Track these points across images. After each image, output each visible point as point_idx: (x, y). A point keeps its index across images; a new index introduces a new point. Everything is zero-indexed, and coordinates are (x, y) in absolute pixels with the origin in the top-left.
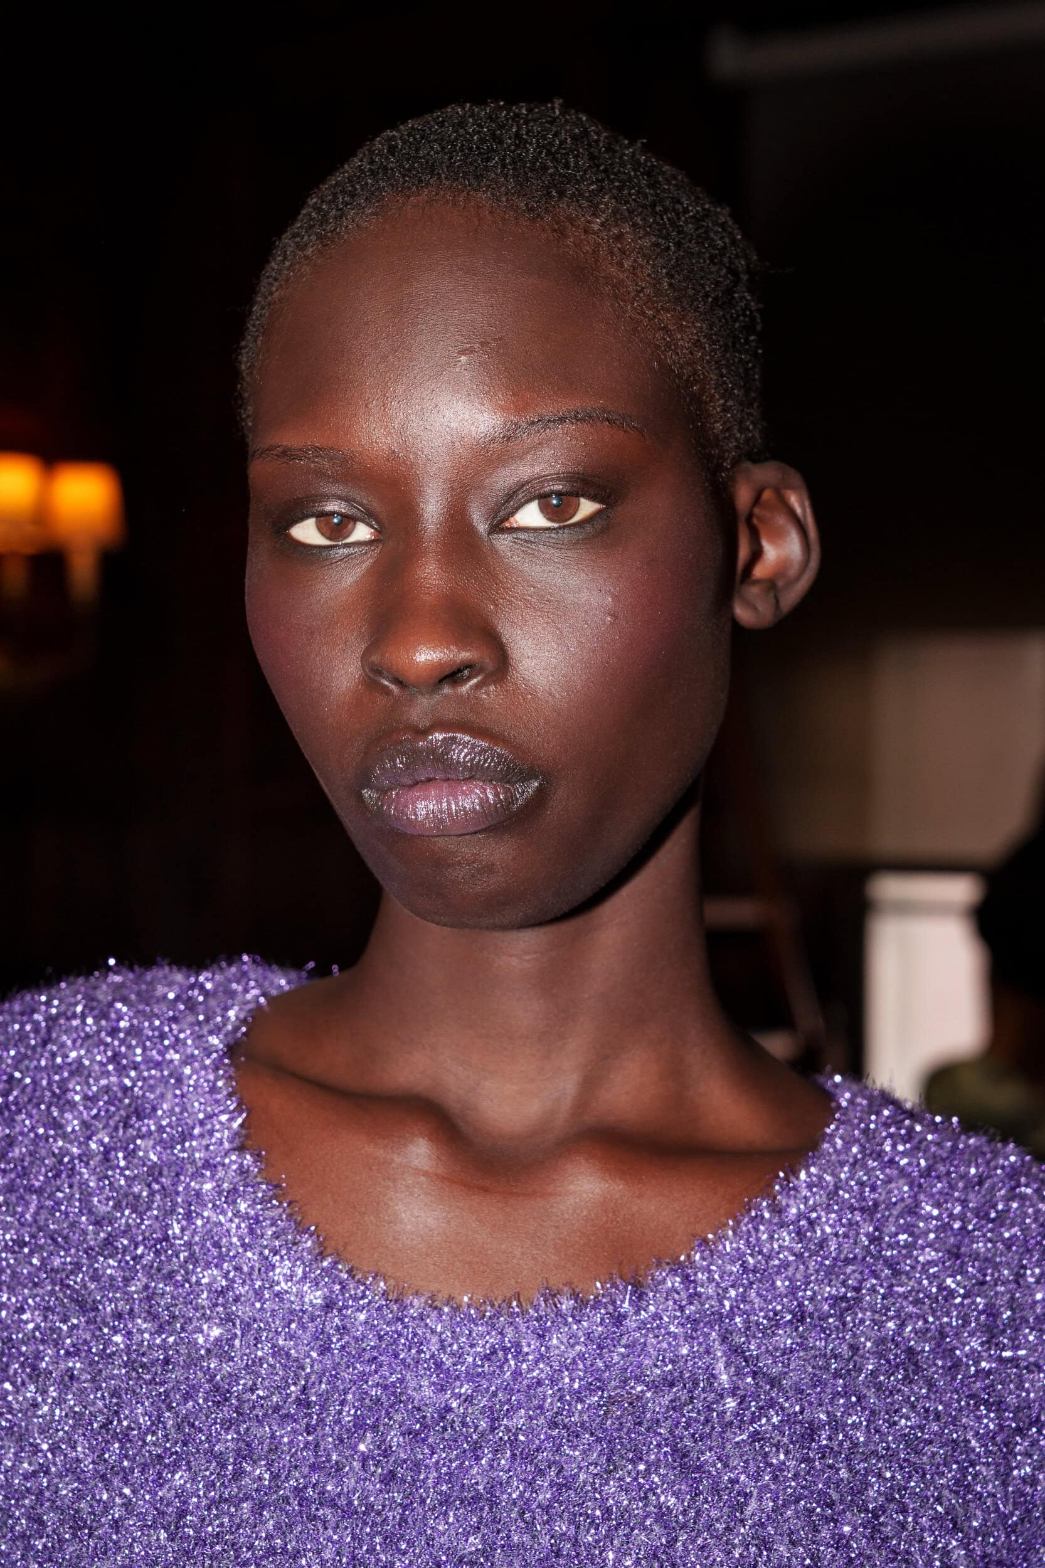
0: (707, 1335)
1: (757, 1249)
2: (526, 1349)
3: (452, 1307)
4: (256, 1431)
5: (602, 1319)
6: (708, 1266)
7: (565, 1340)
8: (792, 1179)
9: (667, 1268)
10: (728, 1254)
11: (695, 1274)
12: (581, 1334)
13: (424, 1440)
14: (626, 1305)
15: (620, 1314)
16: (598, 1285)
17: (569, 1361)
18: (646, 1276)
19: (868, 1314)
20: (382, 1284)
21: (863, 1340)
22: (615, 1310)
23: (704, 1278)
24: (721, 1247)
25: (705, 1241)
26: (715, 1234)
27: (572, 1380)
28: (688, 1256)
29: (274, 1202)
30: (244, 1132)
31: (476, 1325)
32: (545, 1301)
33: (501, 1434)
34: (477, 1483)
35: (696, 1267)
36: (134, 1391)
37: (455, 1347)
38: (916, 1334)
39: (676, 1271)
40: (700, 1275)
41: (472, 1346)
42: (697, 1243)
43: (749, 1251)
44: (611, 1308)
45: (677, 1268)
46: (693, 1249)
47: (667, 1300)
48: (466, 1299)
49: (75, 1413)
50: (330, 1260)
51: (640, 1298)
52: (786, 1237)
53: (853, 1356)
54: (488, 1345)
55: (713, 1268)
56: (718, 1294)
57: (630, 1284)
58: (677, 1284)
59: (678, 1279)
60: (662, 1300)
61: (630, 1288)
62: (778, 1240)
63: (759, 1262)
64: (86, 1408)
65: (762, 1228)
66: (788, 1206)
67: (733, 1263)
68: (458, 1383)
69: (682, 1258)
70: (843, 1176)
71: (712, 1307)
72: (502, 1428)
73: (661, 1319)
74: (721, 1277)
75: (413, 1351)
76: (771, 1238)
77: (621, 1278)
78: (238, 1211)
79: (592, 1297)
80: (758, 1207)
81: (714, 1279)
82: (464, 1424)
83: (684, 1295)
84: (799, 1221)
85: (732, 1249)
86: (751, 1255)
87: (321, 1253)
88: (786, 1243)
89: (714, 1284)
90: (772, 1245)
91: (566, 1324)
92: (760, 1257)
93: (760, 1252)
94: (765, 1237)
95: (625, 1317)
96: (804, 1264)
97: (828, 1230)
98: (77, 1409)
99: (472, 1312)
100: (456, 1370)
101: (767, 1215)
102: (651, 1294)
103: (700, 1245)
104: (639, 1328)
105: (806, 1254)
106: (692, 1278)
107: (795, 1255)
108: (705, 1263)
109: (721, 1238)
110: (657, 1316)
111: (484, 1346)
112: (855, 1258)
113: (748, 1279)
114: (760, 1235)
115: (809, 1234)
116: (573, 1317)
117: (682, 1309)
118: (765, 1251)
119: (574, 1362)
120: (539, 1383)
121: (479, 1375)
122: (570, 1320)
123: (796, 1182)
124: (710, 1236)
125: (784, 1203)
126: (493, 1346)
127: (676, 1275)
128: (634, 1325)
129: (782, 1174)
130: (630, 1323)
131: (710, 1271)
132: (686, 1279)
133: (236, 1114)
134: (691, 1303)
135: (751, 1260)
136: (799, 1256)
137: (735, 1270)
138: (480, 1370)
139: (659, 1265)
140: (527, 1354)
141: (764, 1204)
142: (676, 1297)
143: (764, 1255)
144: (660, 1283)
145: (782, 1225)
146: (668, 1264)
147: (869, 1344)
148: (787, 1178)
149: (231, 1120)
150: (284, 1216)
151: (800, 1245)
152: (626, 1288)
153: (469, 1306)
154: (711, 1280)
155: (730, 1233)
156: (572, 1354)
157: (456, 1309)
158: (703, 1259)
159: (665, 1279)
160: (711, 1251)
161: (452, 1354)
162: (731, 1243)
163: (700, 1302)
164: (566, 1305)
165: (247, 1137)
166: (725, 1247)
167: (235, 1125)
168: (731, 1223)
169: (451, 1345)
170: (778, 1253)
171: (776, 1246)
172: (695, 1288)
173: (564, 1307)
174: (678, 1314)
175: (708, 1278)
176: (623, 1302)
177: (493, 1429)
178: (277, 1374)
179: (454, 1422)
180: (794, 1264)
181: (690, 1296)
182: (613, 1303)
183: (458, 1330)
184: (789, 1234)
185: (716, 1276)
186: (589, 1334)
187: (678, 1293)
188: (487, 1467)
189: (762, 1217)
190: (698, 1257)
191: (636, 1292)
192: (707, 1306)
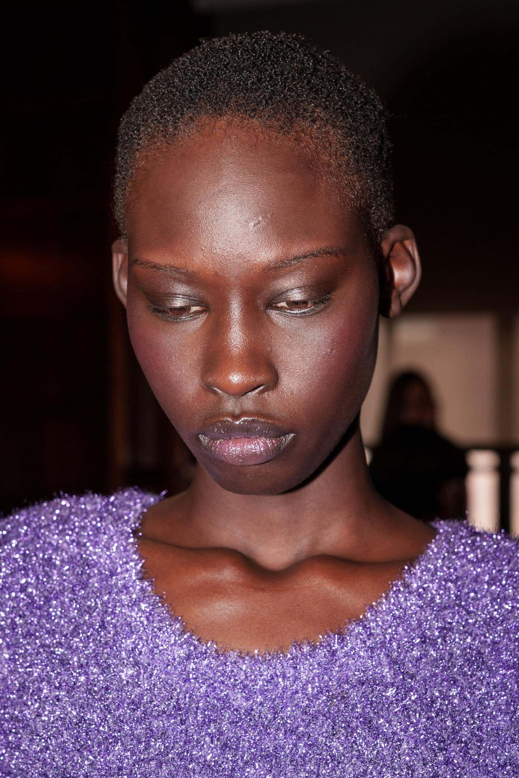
0: (378, 655)
1: (399, 606)
2: (288, 675)
3: (250, 656)
4: (155, 724)
5: (325, 654)
6: (375, 619)
7: (307, 668)
8: (412, 569)
9: (355, 623)
10: (384, 611)
11: (369, 624)
12: (315, 664)
13: (241, 726)
14: (336, 645)
15: (334, 651)
16: (321, 637)
17: (311, 678)
18: (345, 629)
19: (457, 635)
20: (215, 646)
21: (455, 649)
22: (331, 649)
23: (374, 625)
24: (380, 609)
25: (372, 606)
26: (376, 602)
27: (313, 688)
28: (364, 616)
29: (160, 605)
30: (143, 570)
31: (262, 664)
32: (295, 649)
33: (279, 721)
34: (268, 747)
35: (369, 620)
36: (91, 705)
37: (253, 677)
38: (481, 643)
39: (359, 624)
40: (372, 624)
41: (261, 676)
42: (367, 608)
43: (395, 608)
44: (328, 648)
45: (359, 622)
46: (366, 611)
47: (357, 639)
48: (256, 652)
49: (61, 718)
50: (189, 634)
51: (343, 640)
52: (413, 599)
53: (450, 659)
54: (269, 675)
55: (378, 619)
56: (383, 632)
57: (336, 634)
58: (360, 631)
59: (361, 628)
60: (354, 640)
61: (336, 636)
62: (409, 600)
63: (401, 613)
64: (67, 715)
65: (400, 595)
66: (411, 583)
67: (388, 615)
68: (256, 696)
69: (361, 617)
70: (438, 565)
71: (380, 639)
72: (279, 717)
73: (355, 649)
74: (383, 623)
75: (232, 680)
76: (406, 600)
77: (332, 631)
78: (141, 609)
79: (318, 644)
80: (396, 585)
81: (379, 625)
82: (260, 717)
83: (365, 636)
84: (419, 589)
85: (386, 608)
86: (397, 610)
87: (184, 631)
88: (414, 602)
89: (380, 627)
90: (406, 603)
91: (307, 659)
92: (401, 610)
93: (401, 608)
94: (402, 600)
95: (336, 650)
96: (424, 611)
97: (434, 592)
98: (62, 716)
99: (260, 658)
100: (254, 689)
101: (402, 589)
102: (348, 638)
103: (369, 609)
104: (345, 656)
105: (425, 606)
106: (368, 626)
107: (419, 607)
108: (373, 618)
109: (381, 603)
110: (352, 648)
111: (267, 675)
112: (449, 606)
113: (397, 622)
114: (399, 599)
115: (424, 595)
116: (310, 655)
117: (365, 642)
118: (403, 607)
119: (313, 678)
120: (297, 692)
121: (266, 691)
122: (309, 657)
123: (414, 571)
124: (374, 603)
125: (409, 582)
126: (271, 675)
127: (359, 626)
128: (342, 655)
129: (406, 567)
130: (340, 654)
131: (376, 621)
132: (364, 627)
133: (139, 562)
134: (369, 639)
135: (397, 613)
136: (421, 607)
137: (389, 618)
138: (266, 688)
139: (350, 622)
140: (289, 677)
141: (400, 583)
142: (361, 636)
143: (403, 609)
144: (352, 631)
145: (410, 593)
146: (354, 621)
147: (458, 652)
148: (409, 569)
149: (136, 565)
150: (165, 612)
151: (421, 602)
152: (334, 636)
153: (258, 655)
154: (378, 626)
155: (384, 600)
156: (312, 675)
157: (252, 657)
158: (372, 615)
159: (354, 629)
160: (376, 611)
161: (252, 681)
162: (386, 606)
163: (374, 638)
164: (306, 649)
165: (145, 573)
166: (382, 608)
167: (138, 567)
168: (384, 595)
169: (250, 676)
170: (411, 607)
171: (409, 604)
172: (370, 631)
173: (305, 650)
174: (363, 645)
175: (376, 625)
176: (334, 644)
177: (275, 718)
178: (162, 693)
179: (255, 715)
180: (419, 612)
181: (368, 635)
182: (329, 645)
183: (254, 668)
184: (415, 597)
185: (380, 623)
186: (319, 663)
187: (362, 635)
188: (273, 739)
189: (399, 590)
190: (369, 615)
191: (340, 638)
192: (378, 639)
